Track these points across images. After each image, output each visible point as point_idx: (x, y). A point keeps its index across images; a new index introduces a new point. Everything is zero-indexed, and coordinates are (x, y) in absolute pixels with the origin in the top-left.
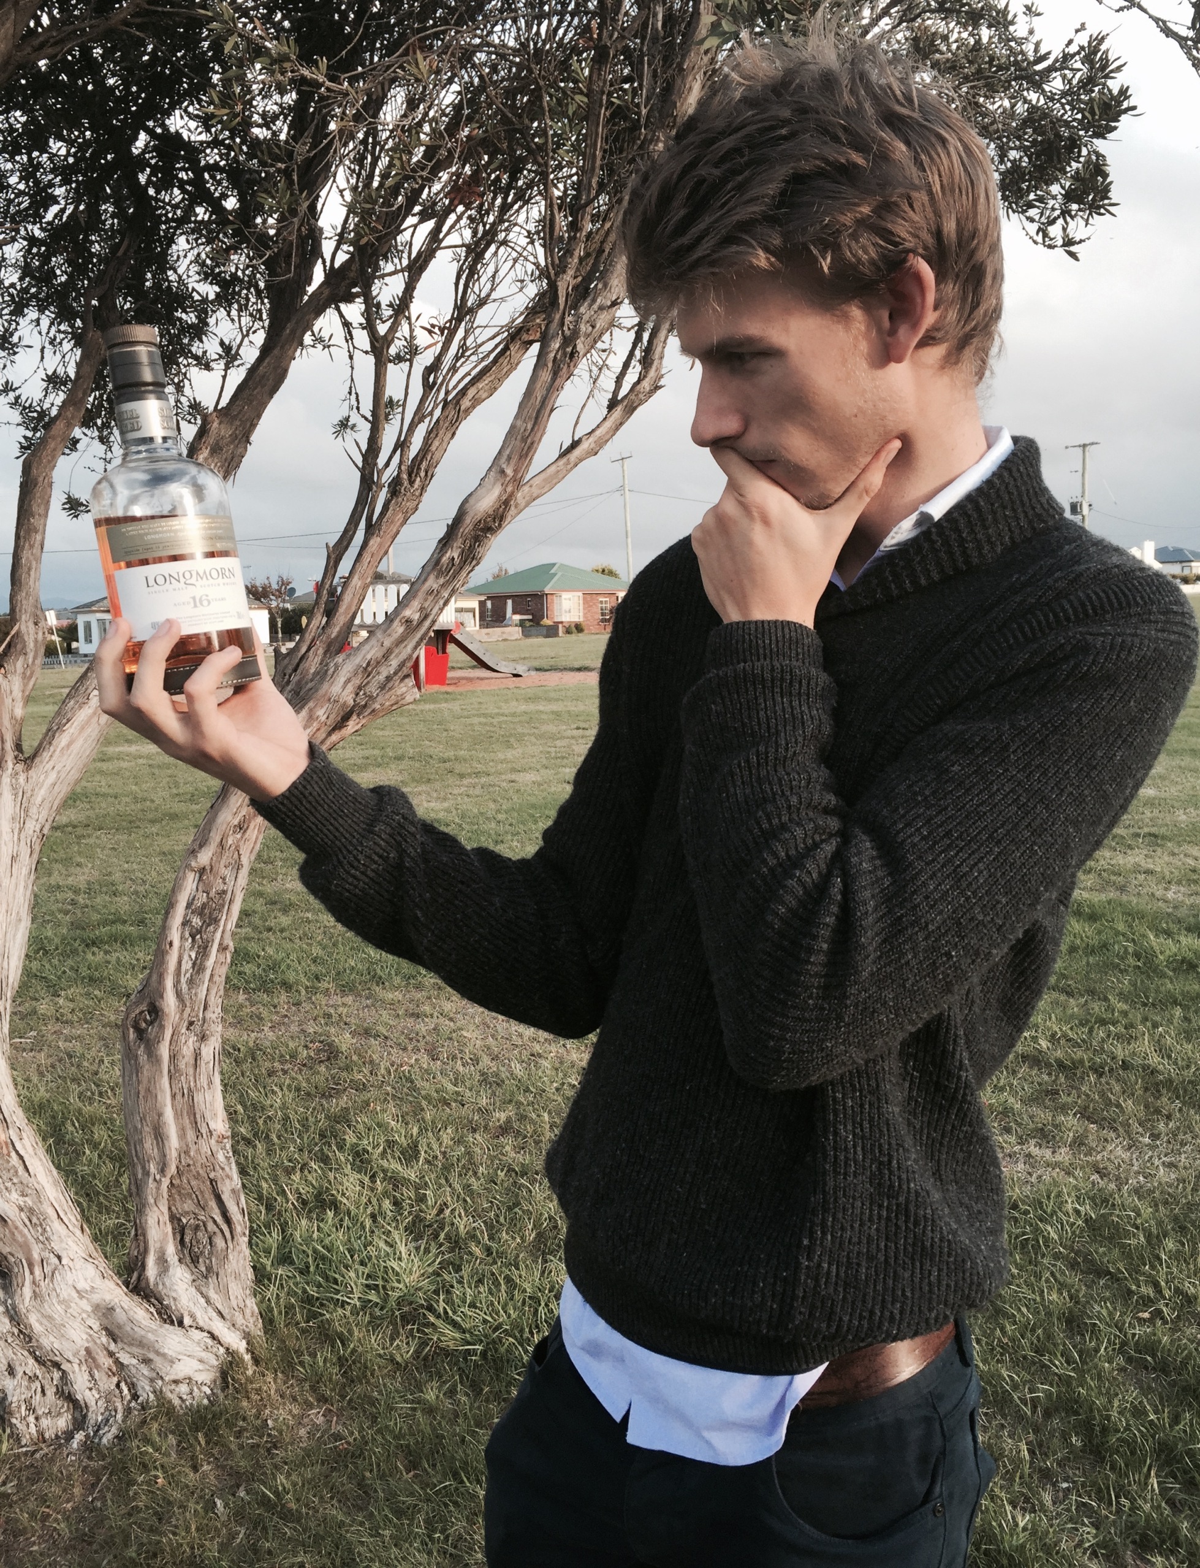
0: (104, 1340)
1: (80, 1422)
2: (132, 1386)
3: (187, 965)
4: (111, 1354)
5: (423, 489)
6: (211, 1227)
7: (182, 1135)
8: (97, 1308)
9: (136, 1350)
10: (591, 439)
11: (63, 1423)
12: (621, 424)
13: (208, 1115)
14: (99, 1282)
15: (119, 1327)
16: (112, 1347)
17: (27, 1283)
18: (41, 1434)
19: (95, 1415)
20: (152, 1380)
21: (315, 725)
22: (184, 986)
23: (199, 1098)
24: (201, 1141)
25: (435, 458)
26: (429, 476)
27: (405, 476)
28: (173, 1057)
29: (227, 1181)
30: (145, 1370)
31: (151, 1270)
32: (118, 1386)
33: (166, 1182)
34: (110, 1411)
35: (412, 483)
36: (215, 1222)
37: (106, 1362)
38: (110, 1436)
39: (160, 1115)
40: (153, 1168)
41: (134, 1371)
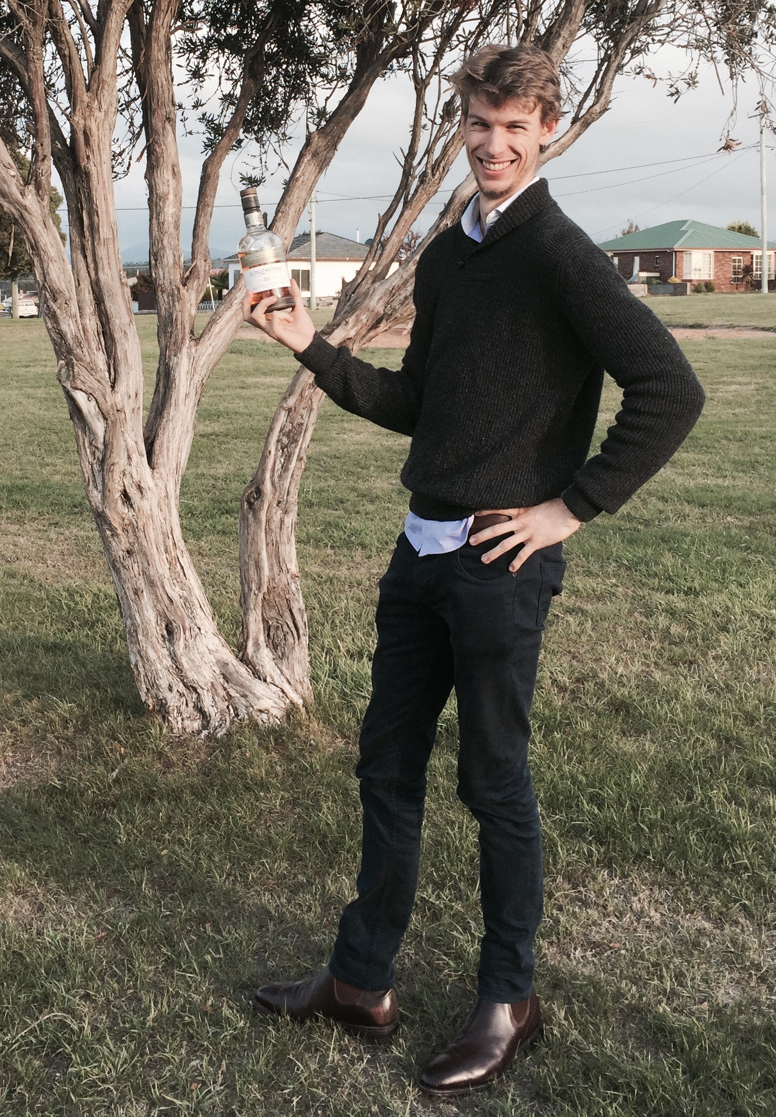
0: (222, 680)
1: (205, 726)
2: (235, 709)
3: (278, 466)
4: (225, 689)
5: (441, 179)
6: (286, 629)
7: (271, 569)
8: (218, 662)
9: (238, 688)
10: (557, 145)
11: (196, 725)
12: (579, 134)
13: (286, 559)
14: (220, 648)
15: (230, 674)
16: (226, 685)
17: (182, 639)
18: (184, 729)
19: (214, 722)
20: (247, 707)
21: (360, 325)
22: (276, 479)
23: (281, 548)
24: (282, 575)
25: (451, 159)
26: (445, 170)
27: (429, 171)
28: (268, 521)
29: (296, 603)
30: (243, 700)
31: (250, 649)
32: (228, 707)
33: (261, 596)
34: (223, 720)
35: (433, 175)
36: (288, 625)
37: (223, 693)
38: (222, 733)
39: (259, 554)
40: (254, 587)
41: (237, 700)
